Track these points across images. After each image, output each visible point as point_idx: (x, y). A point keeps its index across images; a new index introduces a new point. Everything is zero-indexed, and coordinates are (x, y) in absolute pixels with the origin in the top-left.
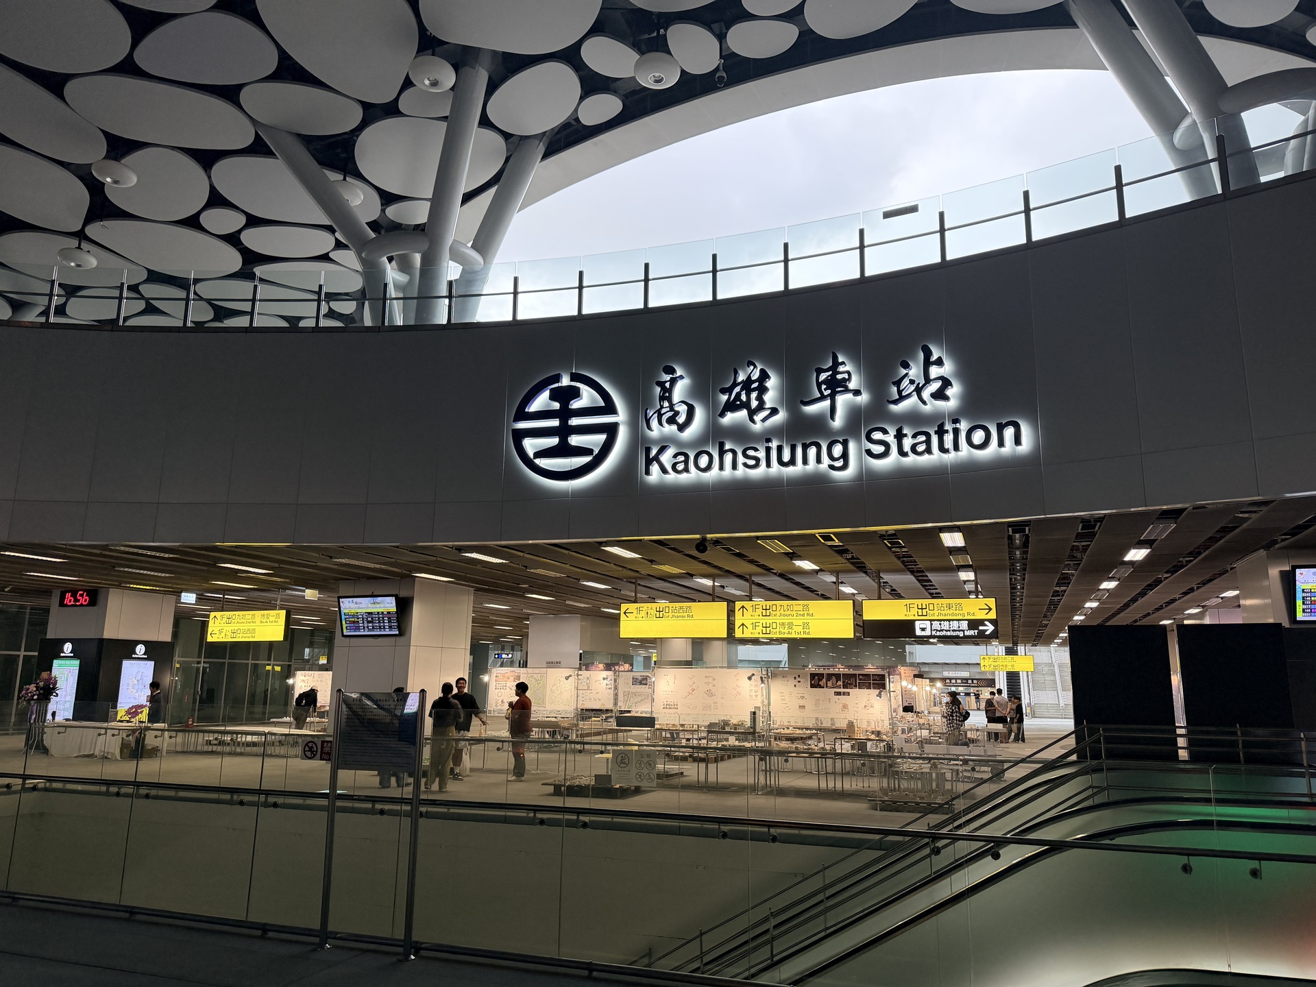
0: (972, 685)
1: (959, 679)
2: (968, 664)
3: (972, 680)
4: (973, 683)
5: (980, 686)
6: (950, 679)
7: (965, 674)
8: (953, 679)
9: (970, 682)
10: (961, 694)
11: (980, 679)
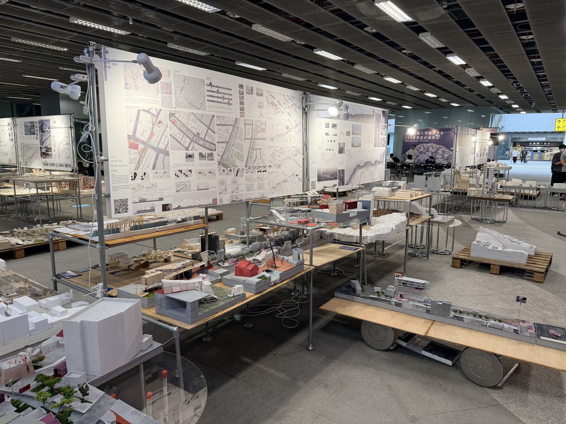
0: (546, 146)
1: (538, 142)
2: (545, 133)
3: (547, 142)
4: (547, 144)
5: (552, 147)
6: (532, 142)
7: (543, 139)
8: (534, 142)
9: (545, 144)
10: (538, 151)
11: (552, 142)
